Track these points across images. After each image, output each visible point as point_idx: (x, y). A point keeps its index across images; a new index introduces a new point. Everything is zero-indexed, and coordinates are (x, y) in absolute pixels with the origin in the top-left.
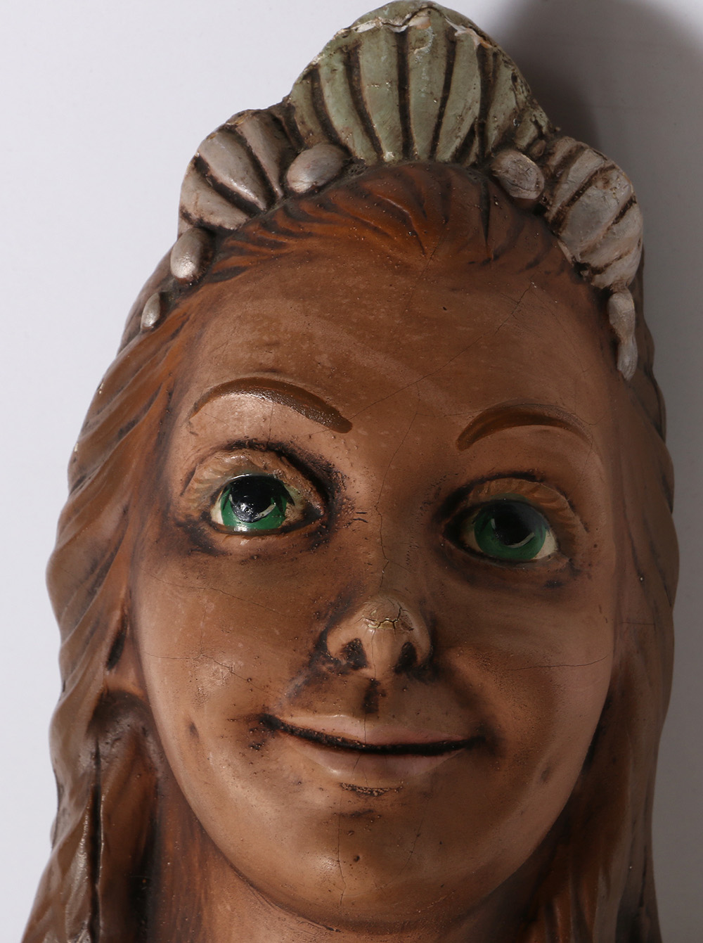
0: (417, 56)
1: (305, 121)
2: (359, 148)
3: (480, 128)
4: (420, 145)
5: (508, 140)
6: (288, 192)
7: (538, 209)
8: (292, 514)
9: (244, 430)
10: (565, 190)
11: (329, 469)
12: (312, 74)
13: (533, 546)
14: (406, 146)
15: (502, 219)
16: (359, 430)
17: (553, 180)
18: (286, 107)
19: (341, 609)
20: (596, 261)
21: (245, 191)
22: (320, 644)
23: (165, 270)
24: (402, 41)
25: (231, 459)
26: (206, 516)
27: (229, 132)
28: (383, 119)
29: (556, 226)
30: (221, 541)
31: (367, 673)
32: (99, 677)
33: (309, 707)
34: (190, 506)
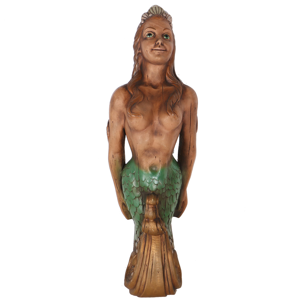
0: (157, 8)
1: (149, 13)
2: (154, 13)
3: (161, 12)
4: (158, 13)
5: (163, 13)
6: (149, 17)
7: (166, 17)
8: (152, 36)
9: (149, 31)
10: (167, 16)
11: (155, 33)
12: (149, 10)
13: (168, 38)
14: (157, 13)
15: (164, 17)
16: (157, 30)
17: (166, 16)
18: (148, 12)
19: (157, 41)
20: (169, 21)
21: (146, 17)
22: (156, 43)
23: (141, 23)
24: (155, 7)
25: (148, 33)
26: (146, 37)
27: (144, 14)
28: (155, 11)
29: (167, 18)
30: (147, 38)
31: (159, 45)
32: (138, 52)
33: (155, 48)
34: (145, 37)
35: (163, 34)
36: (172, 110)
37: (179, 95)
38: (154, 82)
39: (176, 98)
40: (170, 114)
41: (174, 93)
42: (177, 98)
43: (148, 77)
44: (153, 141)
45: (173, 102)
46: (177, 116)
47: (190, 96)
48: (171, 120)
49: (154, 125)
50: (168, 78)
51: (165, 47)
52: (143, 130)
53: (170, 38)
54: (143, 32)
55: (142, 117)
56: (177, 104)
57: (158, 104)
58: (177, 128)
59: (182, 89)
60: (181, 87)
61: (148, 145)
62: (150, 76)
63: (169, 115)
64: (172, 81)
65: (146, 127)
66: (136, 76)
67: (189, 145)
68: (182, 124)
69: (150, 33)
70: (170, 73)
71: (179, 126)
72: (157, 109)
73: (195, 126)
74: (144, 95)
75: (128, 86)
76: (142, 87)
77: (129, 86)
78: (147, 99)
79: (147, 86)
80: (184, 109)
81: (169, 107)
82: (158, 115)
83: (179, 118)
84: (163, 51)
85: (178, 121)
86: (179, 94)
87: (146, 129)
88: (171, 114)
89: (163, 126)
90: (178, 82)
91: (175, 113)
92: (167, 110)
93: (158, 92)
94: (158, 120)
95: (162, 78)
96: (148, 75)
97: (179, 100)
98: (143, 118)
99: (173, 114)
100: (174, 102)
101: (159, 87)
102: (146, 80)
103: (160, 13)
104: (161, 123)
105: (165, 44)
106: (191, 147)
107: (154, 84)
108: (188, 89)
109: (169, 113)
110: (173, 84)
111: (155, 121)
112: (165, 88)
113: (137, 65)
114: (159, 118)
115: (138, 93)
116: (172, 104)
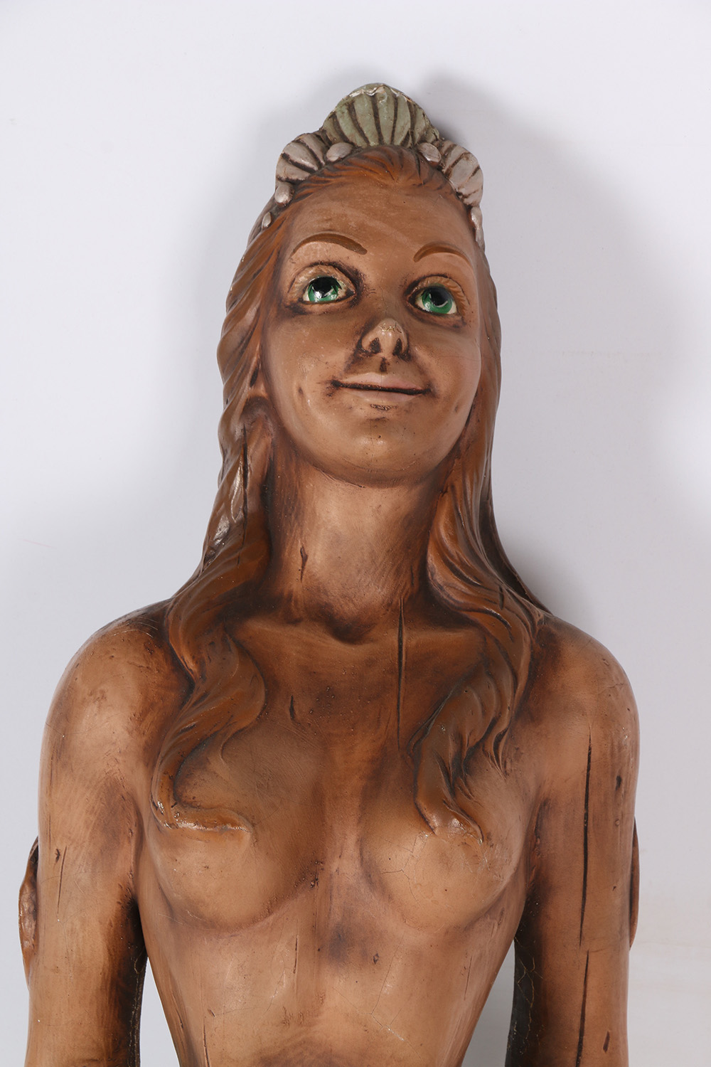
0: (381, 103)
1: (332, 134)
2: (359, 141)
3: (411, 134)
4: (387, 139)
5: (423, 140)
6: (328, 162)
7: (438, 167)
8: (341, 293)
9: (319, 257)
10: (450, 161)
11: (357, 272)
12: (333, 116)
13: (447, 307)
14: (381, 139)
15: (426, 170)
16: (370, 253)
17: (444, 157)
18: (323, 130)
19: (369, 326)
20: (463, 191)
21: (308, 163)
22: (359, 345)
23: (273, 199)
24: (374, 99)
25: (311, 271)
26: (301, 300)
27: (298, 141)
28: (369, 129)
29: (447, 175)
30: (308, 308)
31: (381, 355)
32: (246, 391)
33: (355, 372)
34: (293, 296)
35: (415, 283)
36: (453, 792)
37: (508, 691)
38: (344, 597)
39: (485, 713)
40: (435, 821)
41: (472, 678)
42: (492, 715)
43: (305, 559)
44: (321, 998)
45: (459, 738)
46: (486, 837)
47: (584, 696)
48: (444, 860)
49: (328, 893)
50: (439, 574)
51: (421, 371)
52: (254, 920)
53: (460, 308)
54: (279, 262)
55: (246, 833)
56: (490, 748)
57: (362, 749)
58: (490, 911)
59: (532, 647)
60: (526, 638)
61: (285, 1023)
62: (319, 556)
63: (432, 830)
64: (464, 595)
65: (273, 903)
66: (228, 552)
67: (576, 1025)
68: (522, 885)
69: (327, 271)
70: (454, 539)
71: (499, 899)
72: (356, 783)
73: (620, 899)
74: (273, 685)
75: (171, 617)
76: (261, 629)
77: (177, 616)
78: (292, 710)
79: (295, 622)
80: (539, 788)
81: (431, 772)
82: (359, 821)
83: (498, 847)
84: (405, 399)
85: (491, 865)
86: (507, 681)
87: (271, 919)
88: (445, 821)
89: (390, 898)
90: (509, 600)
91: (468, 815)
92: (415, 795)
93: (370, 663)
94: (356, 854)
95: (398, 572)
96: (310, 551)
97: (504, 725)
98: (256, 839)
99: (456, 822)
100: (470, 739)
101: (374, 633)
102: (294, 584)
103: (398, 141)
104: (373, 876)
105: (421, 353)
106: (593, 1044)
107: (348, 609)
108: (570, 651)
109: (427, 814)
110: (473, 616)
111: (334, 865)
112: (419, 638)
113: (238, 480)
114: (361, 843)
115: (235, 664)
116: (451, 749)
